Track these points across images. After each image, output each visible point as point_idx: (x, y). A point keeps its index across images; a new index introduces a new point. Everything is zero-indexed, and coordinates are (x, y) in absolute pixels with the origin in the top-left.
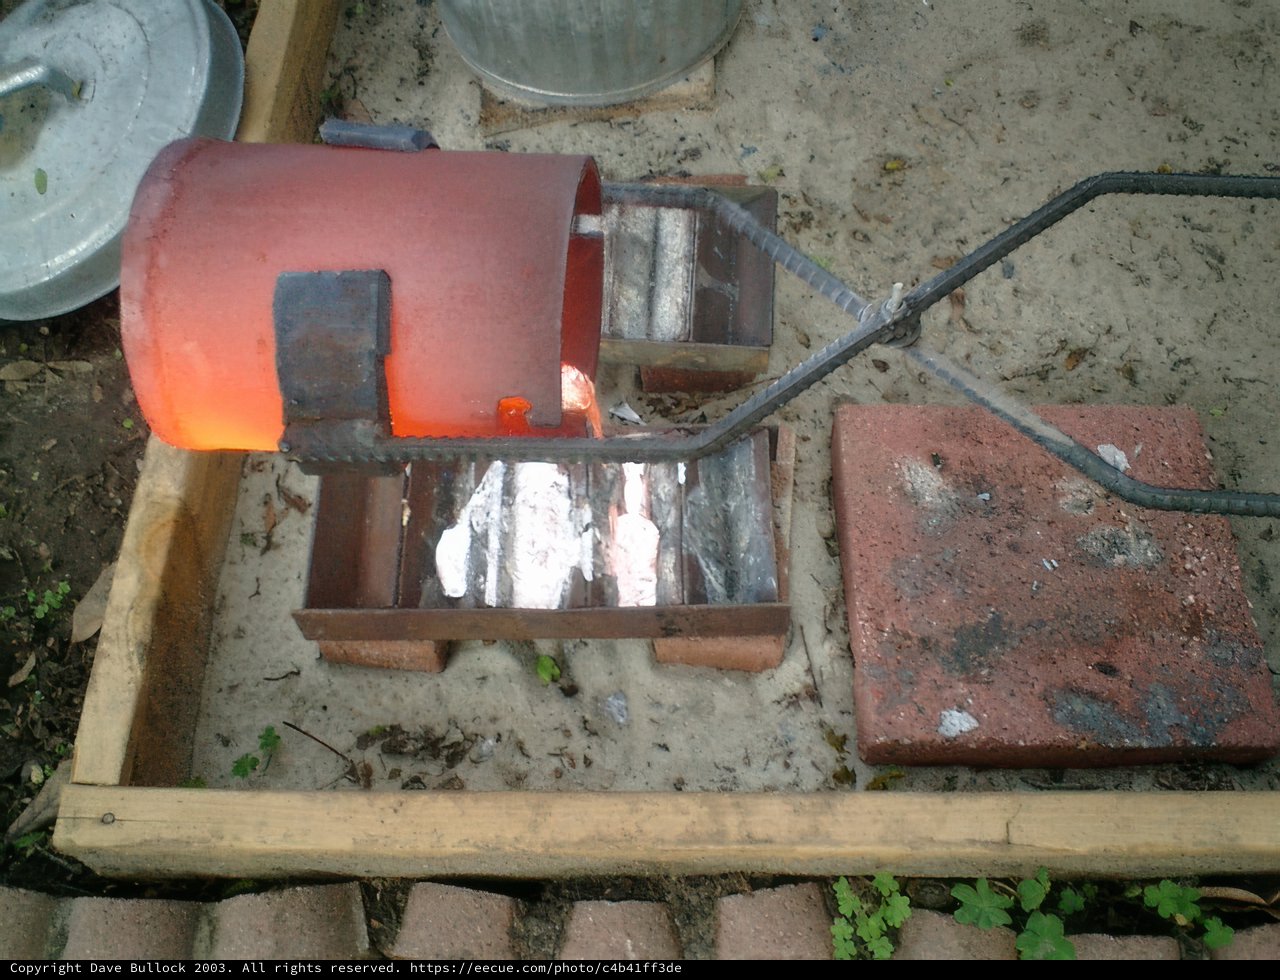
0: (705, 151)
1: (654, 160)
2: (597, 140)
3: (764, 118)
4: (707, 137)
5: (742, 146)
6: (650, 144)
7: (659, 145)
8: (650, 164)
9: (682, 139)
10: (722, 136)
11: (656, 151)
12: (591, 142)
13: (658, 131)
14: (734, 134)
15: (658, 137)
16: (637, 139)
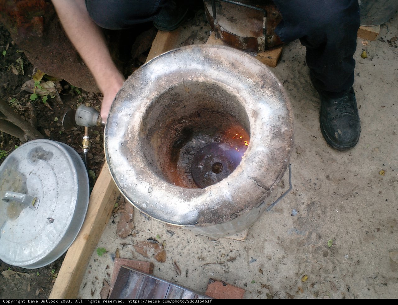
0: (238, 258)
1: (219, 257)
2: (202, 244)
3: (263, 248)
4: (240, 252)
5: (252, 258)
6: (220, 250)
7: (223, 251)
8: (217, 258)
9: (231, 251)
10: (246, 252)
11: (221, 253)
12: (200, 244)
13: (224, 246)
14: (250, 252)
15: (223, 248)
16: (216, 247)
